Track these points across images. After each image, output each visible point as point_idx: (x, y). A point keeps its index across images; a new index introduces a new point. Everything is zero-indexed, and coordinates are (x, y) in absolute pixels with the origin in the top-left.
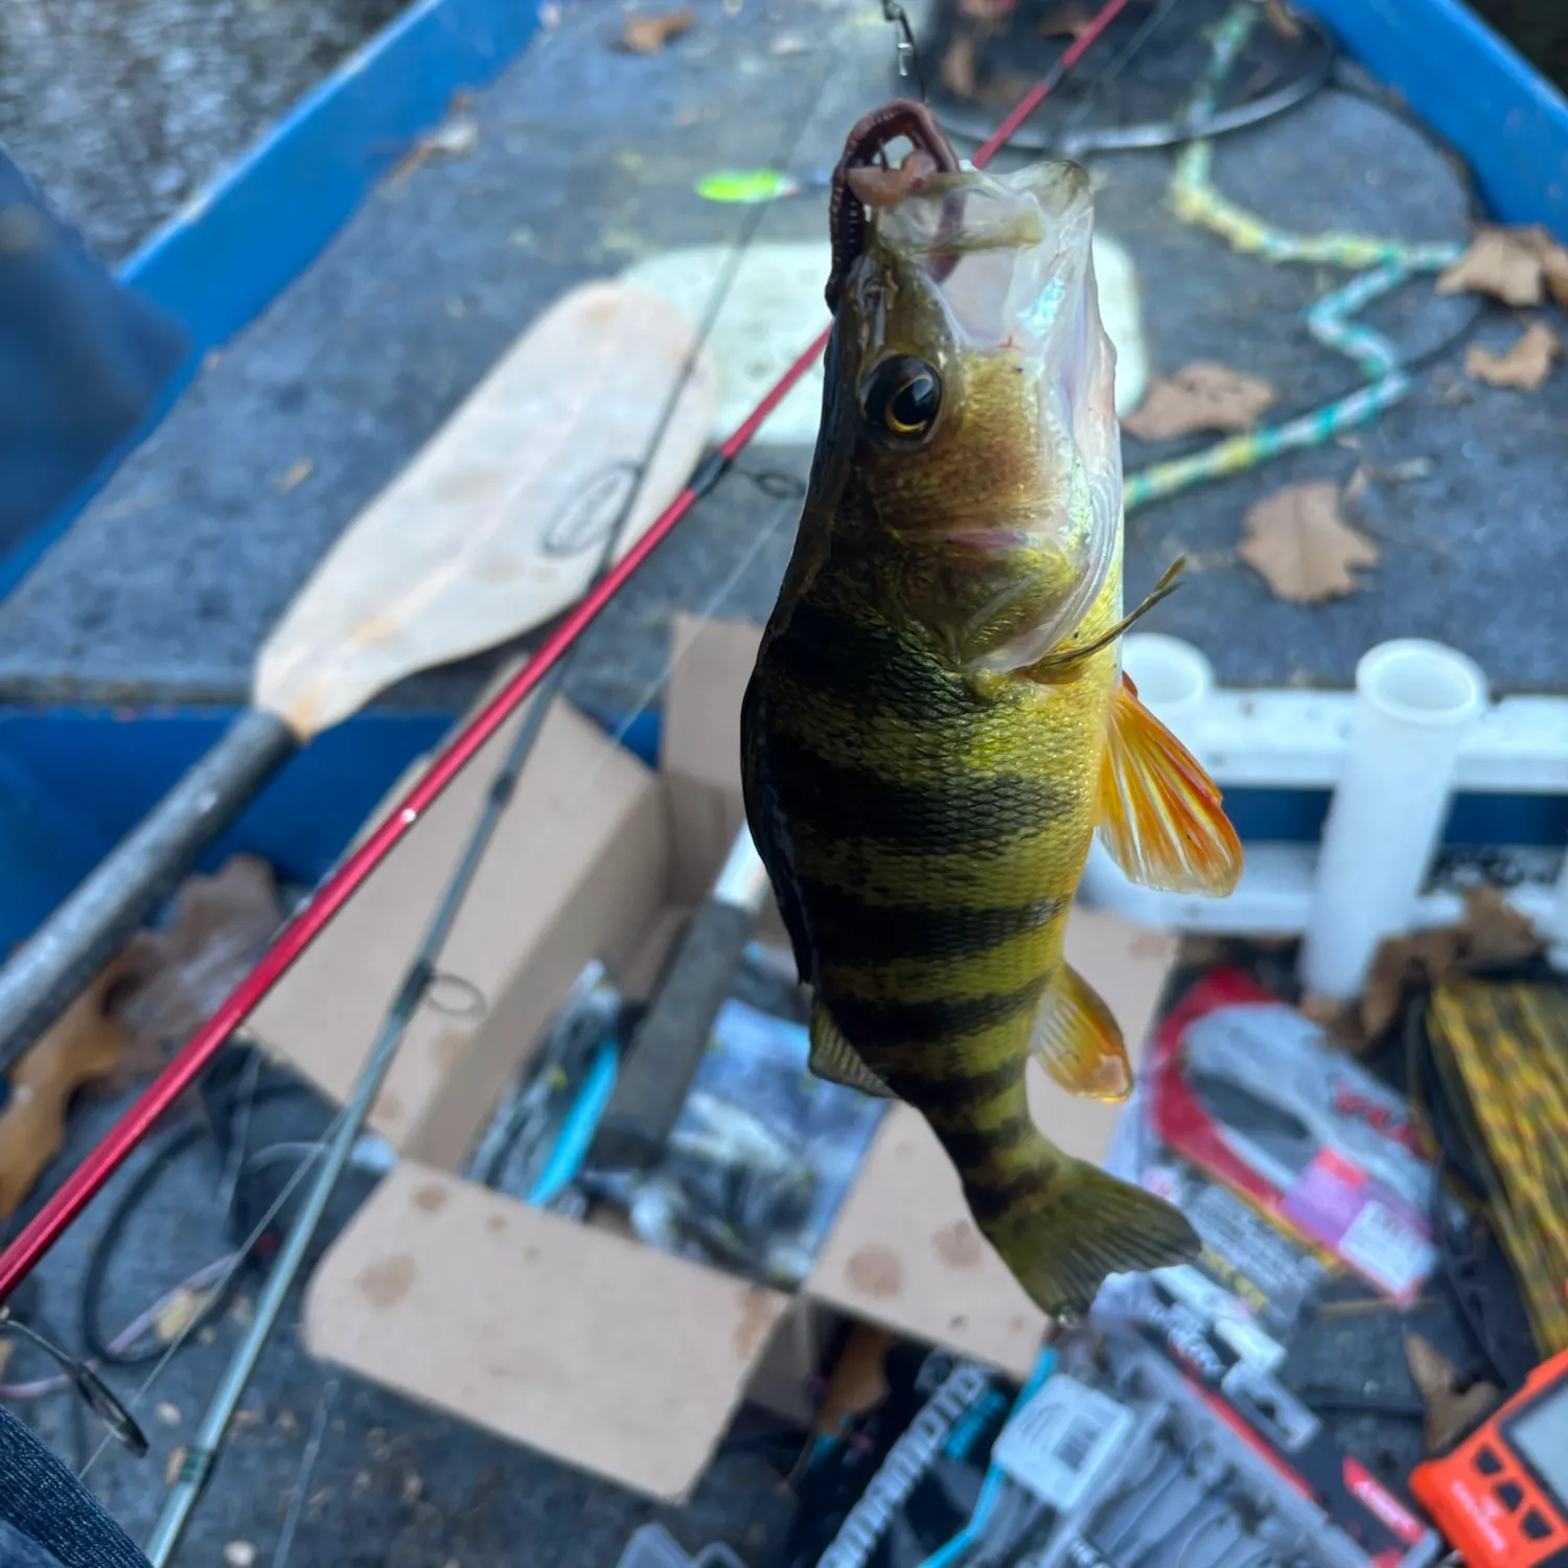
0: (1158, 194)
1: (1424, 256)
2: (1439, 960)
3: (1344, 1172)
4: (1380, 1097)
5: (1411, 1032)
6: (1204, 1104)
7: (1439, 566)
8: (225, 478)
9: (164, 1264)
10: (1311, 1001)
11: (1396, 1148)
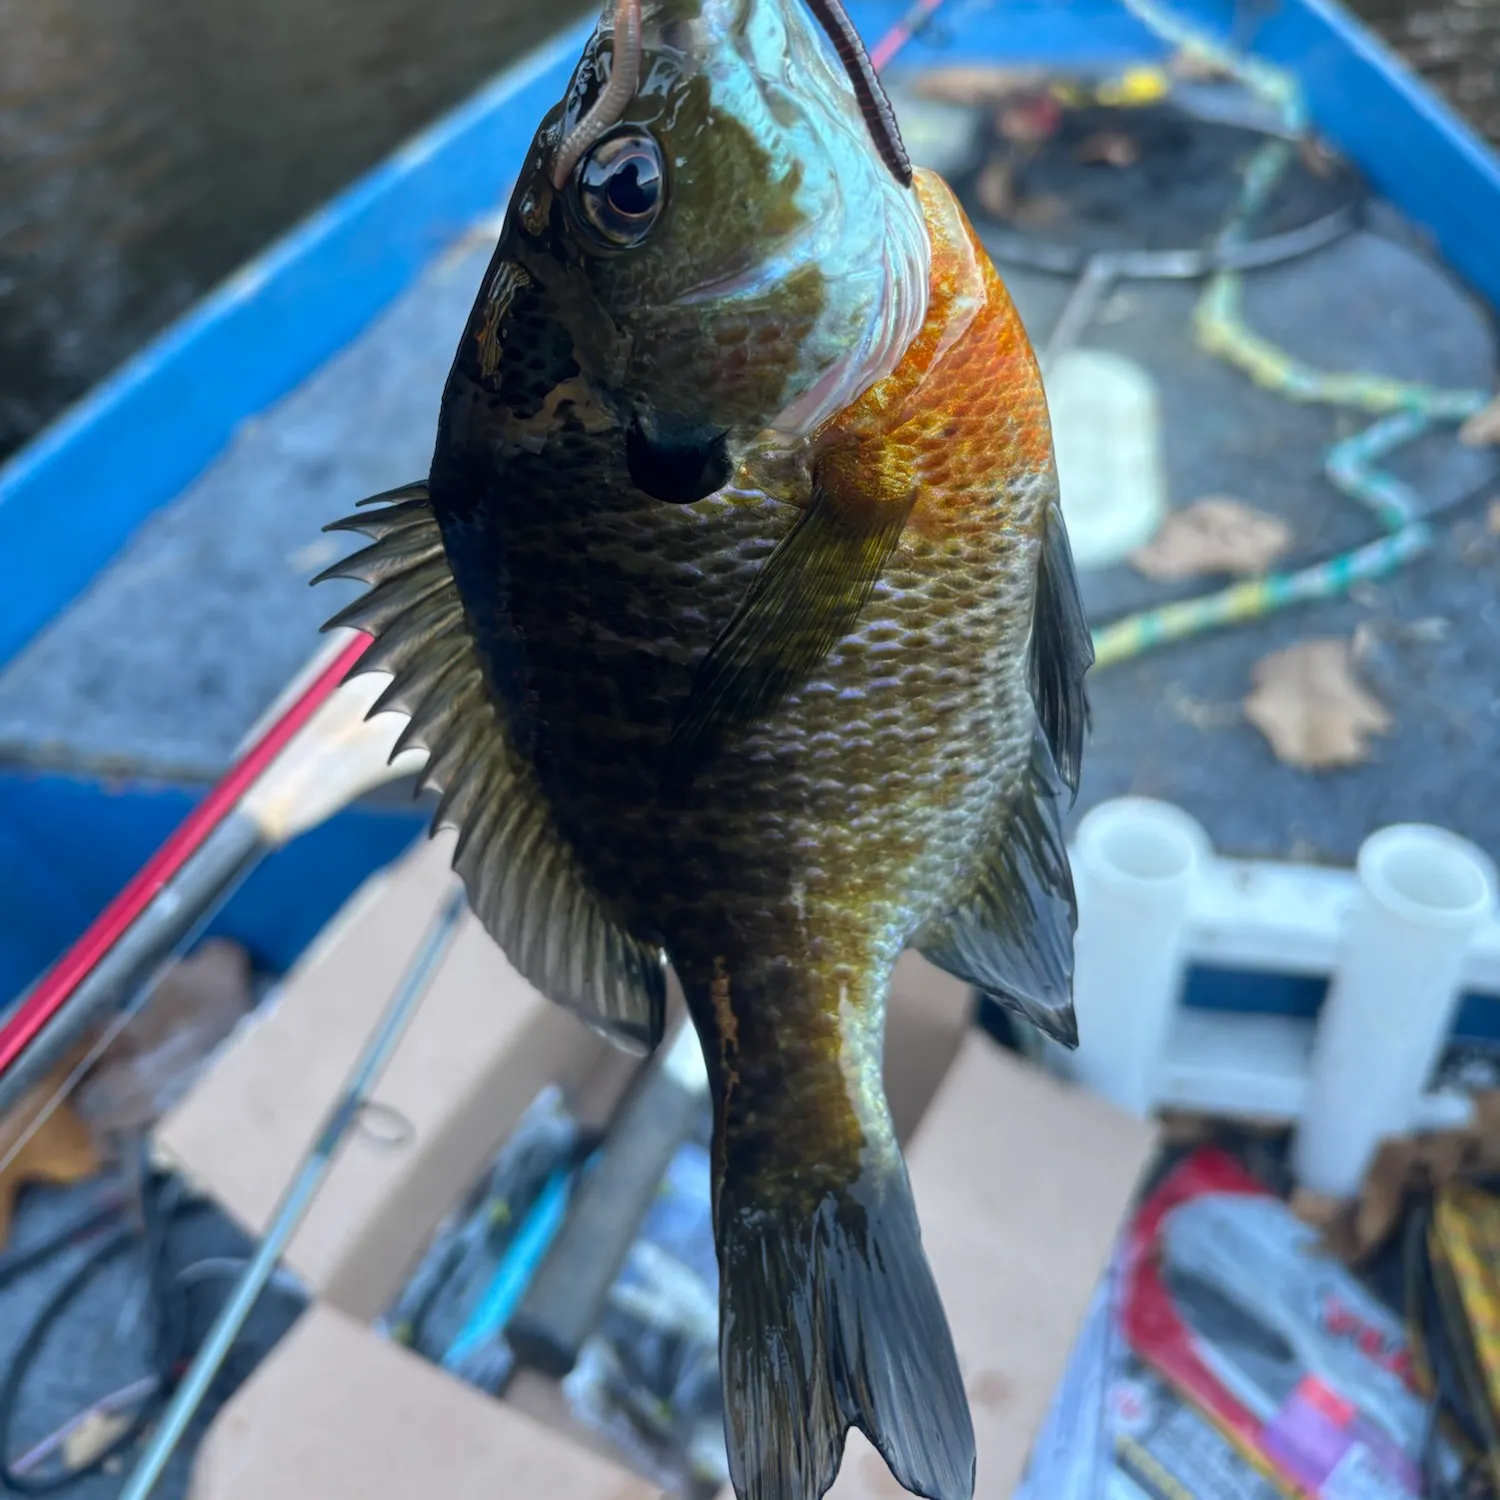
0: (1182, 324)
1: (1447, 404)
2: (1444, 1164)
3: (1331, 1405)
4: (1374, 1316)
5: (1410, 1247)
6: (1182, 1310)
7: (1451, 738)
8: (242, 551)
9: (81, 1380)
10: (1304, 1198)
11: (1389, 1381)
